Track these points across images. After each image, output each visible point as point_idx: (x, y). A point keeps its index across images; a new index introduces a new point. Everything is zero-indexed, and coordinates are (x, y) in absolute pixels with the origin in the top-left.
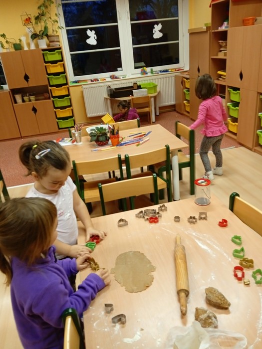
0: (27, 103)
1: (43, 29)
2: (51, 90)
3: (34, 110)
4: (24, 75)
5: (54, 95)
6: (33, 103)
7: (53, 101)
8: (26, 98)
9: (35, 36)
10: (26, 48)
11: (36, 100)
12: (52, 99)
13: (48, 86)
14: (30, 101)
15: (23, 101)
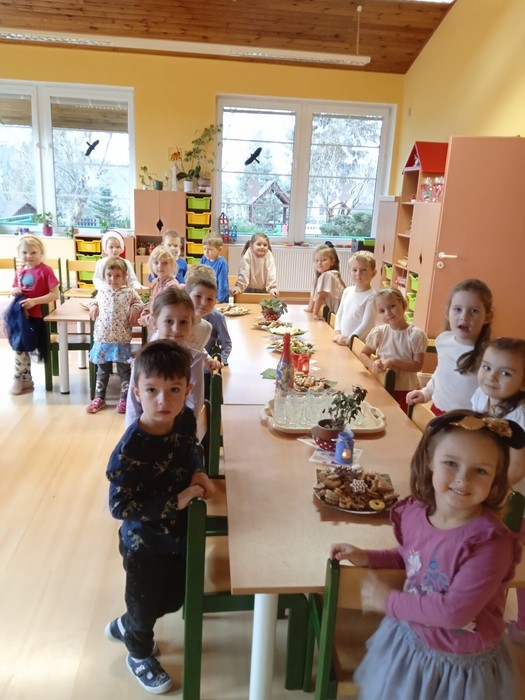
1: (194, 169)
2: (187, 245)
4: (158, 220)
5: (189, 252)
9: (180, 176)
13: (185, 239)
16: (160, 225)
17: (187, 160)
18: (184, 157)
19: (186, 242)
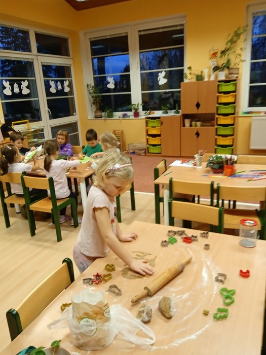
0: (193, 127)
1: (226, 62)
2: (217, 118)
3: (198, 134)
4: (196, 103)
5: (219, 123)
6: (198, 129)
7: (217, 129)
8: (193, 123)
9: (216, 69)
10: (206, 79)
11: (202, 126)
12: (216, 127)
13: (216, 114)
14: (196, 126)
15: (191, 125)
16: (198, 105)
17: (221, 57)
18: (219, 55)
19: (217, 116)
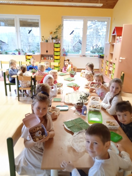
1: (56, 36)
4: (46, 50)
5: (55, 58)
7: (54, 61)
10: (49, 42)
13: (54, 55)
17: (54, 34)
